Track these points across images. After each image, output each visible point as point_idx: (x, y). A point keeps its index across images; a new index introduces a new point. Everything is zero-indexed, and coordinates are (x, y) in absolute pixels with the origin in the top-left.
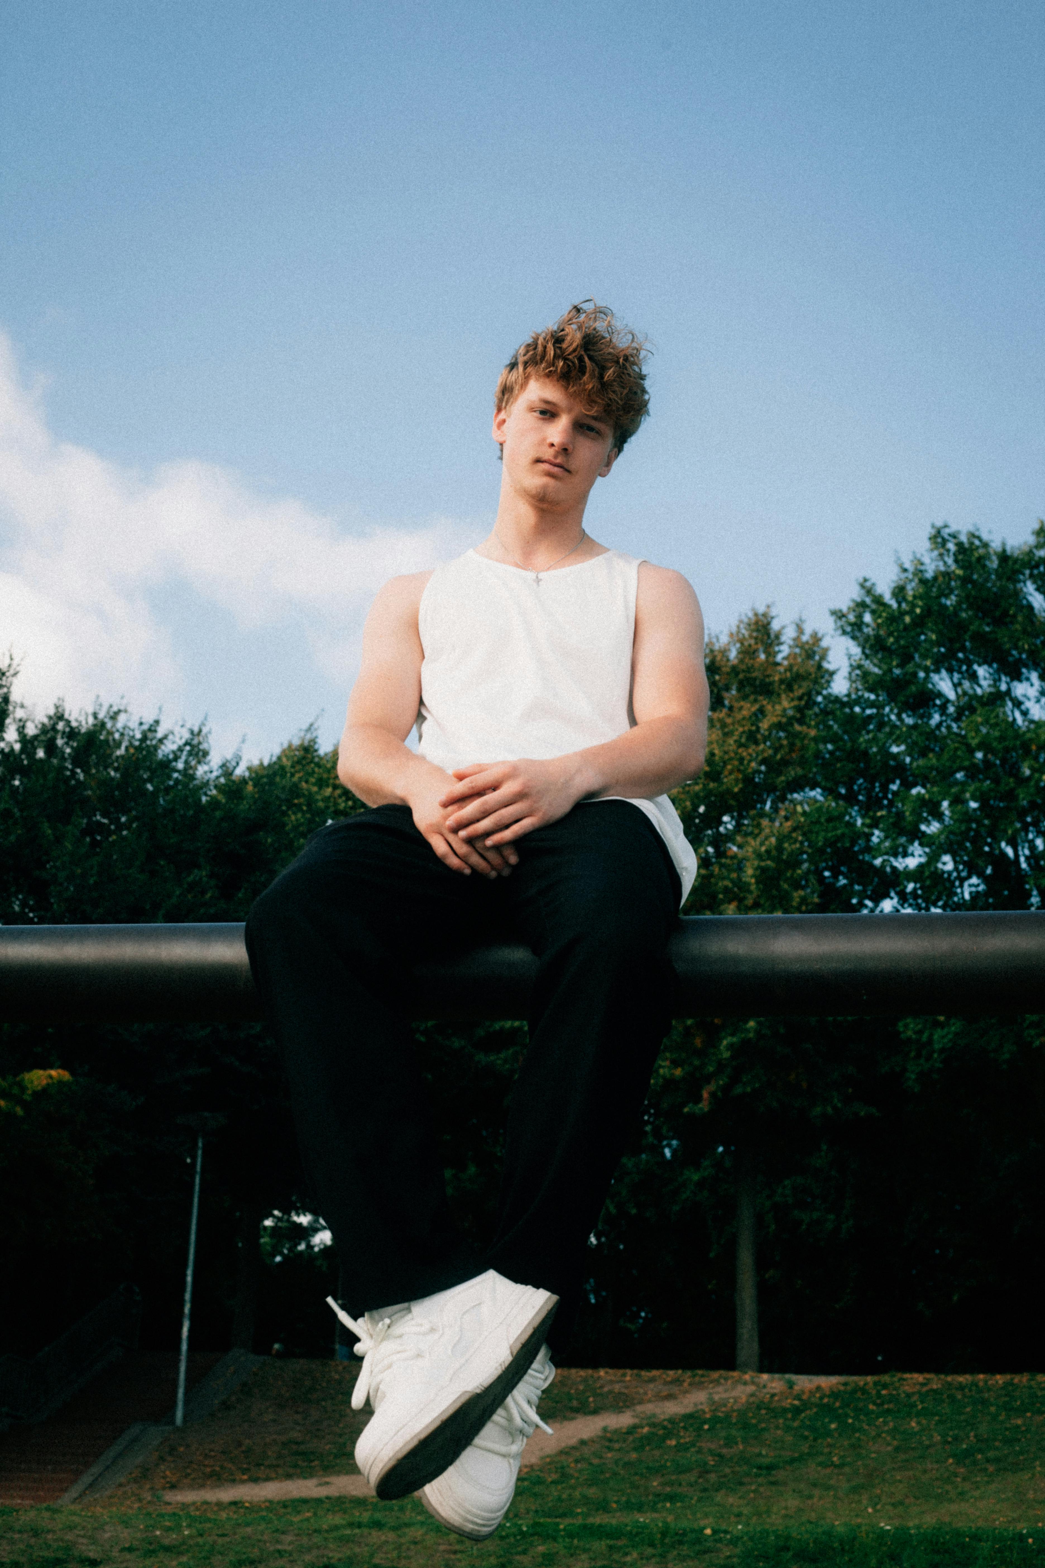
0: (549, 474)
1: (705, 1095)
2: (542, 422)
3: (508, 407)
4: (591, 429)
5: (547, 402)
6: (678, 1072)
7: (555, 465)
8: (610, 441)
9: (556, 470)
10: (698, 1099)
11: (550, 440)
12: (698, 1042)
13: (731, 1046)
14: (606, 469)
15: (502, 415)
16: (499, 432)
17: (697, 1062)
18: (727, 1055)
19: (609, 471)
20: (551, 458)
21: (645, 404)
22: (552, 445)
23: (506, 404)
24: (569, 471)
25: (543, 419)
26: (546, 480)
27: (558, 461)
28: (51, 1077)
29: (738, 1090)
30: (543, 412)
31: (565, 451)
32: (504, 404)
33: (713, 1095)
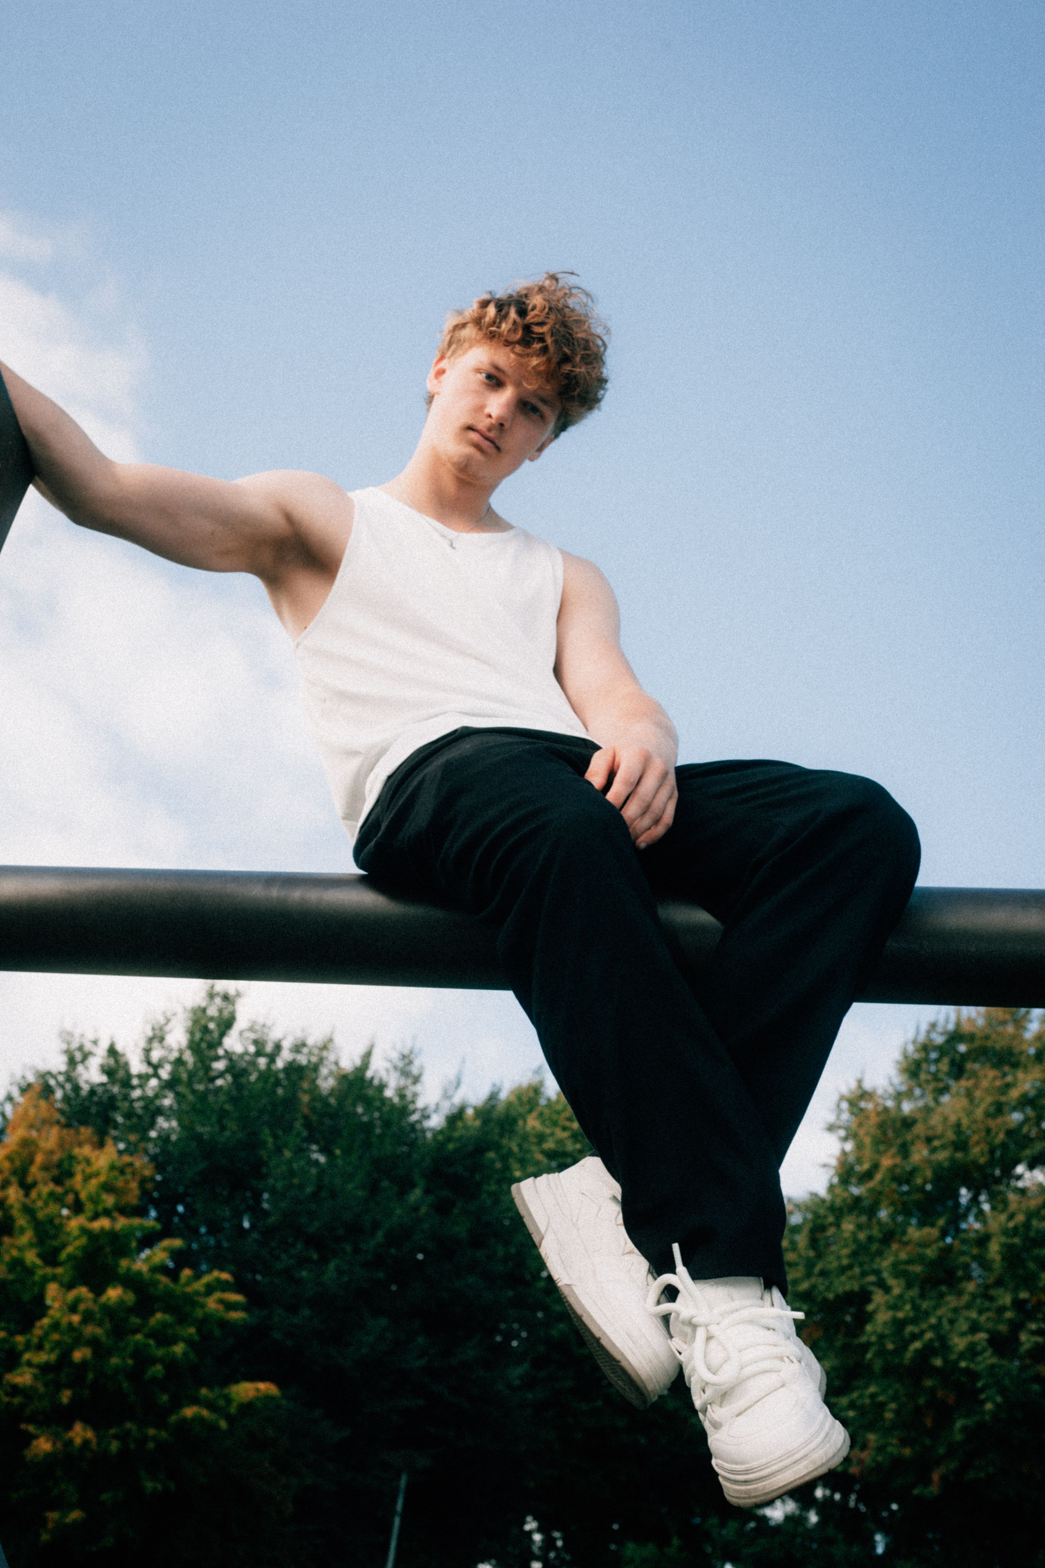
0: (477, 446)
1: (935, 1477)
2: (484, 386)
3: (452, 359)
4: (535, 409)
5: (497, 368)
6: (907, 1452)
7: (487, 439)
8: (551, 426)
9: (486, 444)
10: (927, 1482)
11: (487, 410)
12: (929, 1422)
13: (964, 1429)
14: (537, 454)
15: (443, 364)
16: (435, 382)
17: (928, 1442)
18: (959, 1437)
19: (539, 456)
20: (484, 429)
21: (598, 401)
22: (490, 416)
23: (452, 355)
24: (498, 448)
25: (488, 385)
26: (470, 450)
27: (491, 435)
28: (257, 1390)
29: (971, 1475)
30: (489, 377)
31: (501, 426)
32: (449, 353)
33: (944, 1478)
